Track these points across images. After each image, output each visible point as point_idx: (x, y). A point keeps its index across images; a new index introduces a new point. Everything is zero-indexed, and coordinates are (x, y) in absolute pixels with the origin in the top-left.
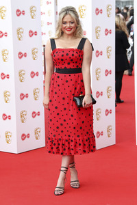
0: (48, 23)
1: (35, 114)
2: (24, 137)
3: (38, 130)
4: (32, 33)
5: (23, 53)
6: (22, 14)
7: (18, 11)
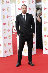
0: (13, 13)
1: (9, 44)
2: (6, 52)
3: (10, 49)
4: (8, 17)
5: (5, 23)
6: (4, 10)
7: (3, 9)
